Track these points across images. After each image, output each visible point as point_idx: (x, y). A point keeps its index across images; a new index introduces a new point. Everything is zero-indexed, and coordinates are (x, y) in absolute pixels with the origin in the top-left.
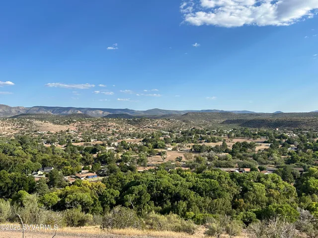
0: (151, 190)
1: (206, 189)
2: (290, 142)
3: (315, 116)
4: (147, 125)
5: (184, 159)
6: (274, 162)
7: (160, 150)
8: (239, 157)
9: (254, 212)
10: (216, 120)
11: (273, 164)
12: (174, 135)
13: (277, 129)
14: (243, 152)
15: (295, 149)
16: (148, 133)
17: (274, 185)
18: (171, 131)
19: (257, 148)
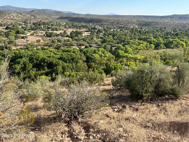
0: (32, 61)
1: (68, 59)
2: (99, 31)
3: (108, 17)
4: (5, 17)
5: (42, 41)
6: (95, 43)
7: (22, 35)
8: (76, 40)
9: (102, 69)
10: (53, 17)
11: (95, 44)
12: (29, 25)
13: (91, 24)
14: (77, 36)
15: (103, 35)
16: (8, 23)
17: (103, 54)
18: (25, 22)
19: (84, 35)
